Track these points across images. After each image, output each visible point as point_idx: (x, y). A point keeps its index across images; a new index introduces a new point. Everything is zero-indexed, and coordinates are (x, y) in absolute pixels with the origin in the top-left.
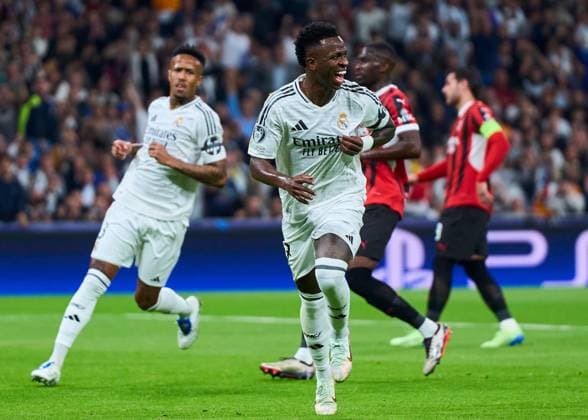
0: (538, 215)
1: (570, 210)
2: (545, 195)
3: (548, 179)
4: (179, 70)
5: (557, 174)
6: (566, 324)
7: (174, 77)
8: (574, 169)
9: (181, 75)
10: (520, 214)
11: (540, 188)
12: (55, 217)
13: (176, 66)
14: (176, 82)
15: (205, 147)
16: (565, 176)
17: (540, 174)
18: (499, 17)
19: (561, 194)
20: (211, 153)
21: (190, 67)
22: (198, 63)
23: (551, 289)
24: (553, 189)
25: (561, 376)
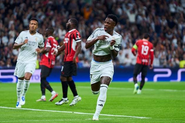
4: (32, 24)
5: (173, 56)
7: (31, 26)
8: (177, 55)
9: (33, 25)
13: (31, 23)
14: (32, 27)
17: (170, 56)
18: (161, 21)
19: (175, 61)
21: (35, 23)
22: (37, 22)
24: (172, 60)
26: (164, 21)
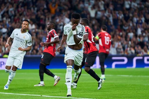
0: (126, 54)
1: (132, 53)
2: (127, 50)
3: (128, 47)
4: (24, 24)
5: (129, 46)
6: (131, 75)
8: (133, 45)
9: (25, 25)
10: (123, 54)
11: (126, 49)
12: (31, 54)
15: (29, 43)
16: (131, 47)
17: (126, 46)
18: (118, 15)
19: (130, 50)
20: (29, 44)
21: (27, 24)
23: (128, 68)
24: (129, 49)
25: (130, 85)
26: (121, 15)
